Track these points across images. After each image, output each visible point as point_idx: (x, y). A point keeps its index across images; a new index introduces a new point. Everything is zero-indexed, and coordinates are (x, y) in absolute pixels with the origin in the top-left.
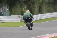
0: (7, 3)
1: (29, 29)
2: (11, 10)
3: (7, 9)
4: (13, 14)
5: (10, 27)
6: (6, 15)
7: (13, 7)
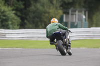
0: (84, 7)
1: (63, 54)
2: (90, 17)
3: (84, 17)
4: (94, 25)
5: (88, 47)
6: (82, 27)
7: (93, 14)
